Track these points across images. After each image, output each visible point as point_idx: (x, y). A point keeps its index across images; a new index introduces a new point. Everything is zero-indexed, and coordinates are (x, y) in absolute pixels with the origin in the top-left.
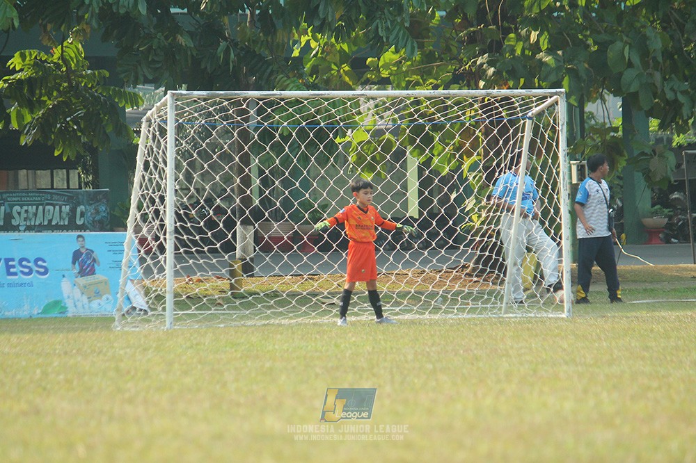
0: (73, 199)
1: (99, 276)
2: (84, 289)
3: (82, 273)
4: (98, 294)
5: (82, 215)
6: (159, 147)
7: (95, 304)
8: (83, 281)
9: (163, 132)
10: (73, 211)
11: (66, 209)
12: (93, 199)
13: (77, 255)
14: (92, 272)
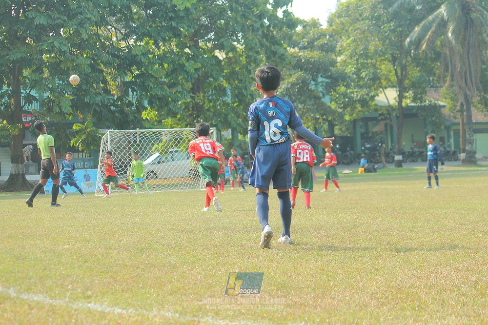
0: (84, 161)
1: (91, 181)
2: (87, 185)
3: (87, 180)
4: (91, 186)
5: (86, 165)
6: (106, 145)
7: (90, 189)
8: (87, 183)
9: (107, 142)
10: (84, 164)
11: (82, 163)
12: (89, 160)
13: (85, 176)
14: (89, 180)
